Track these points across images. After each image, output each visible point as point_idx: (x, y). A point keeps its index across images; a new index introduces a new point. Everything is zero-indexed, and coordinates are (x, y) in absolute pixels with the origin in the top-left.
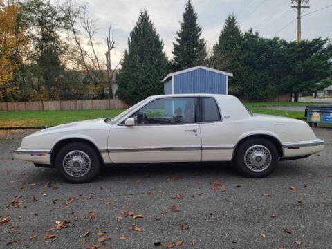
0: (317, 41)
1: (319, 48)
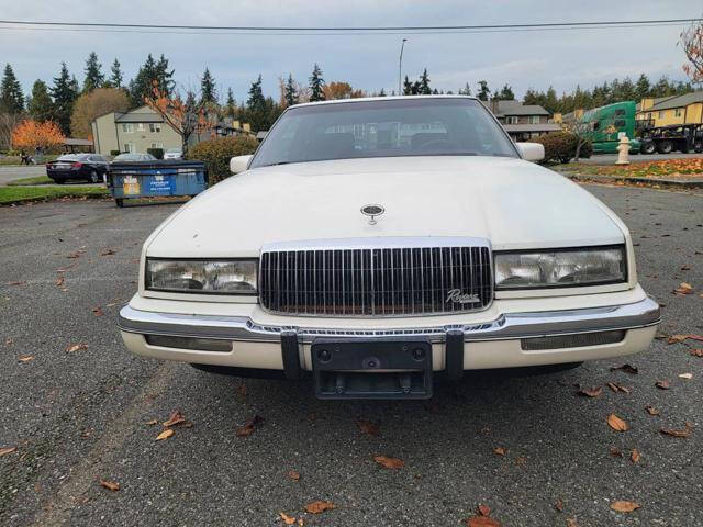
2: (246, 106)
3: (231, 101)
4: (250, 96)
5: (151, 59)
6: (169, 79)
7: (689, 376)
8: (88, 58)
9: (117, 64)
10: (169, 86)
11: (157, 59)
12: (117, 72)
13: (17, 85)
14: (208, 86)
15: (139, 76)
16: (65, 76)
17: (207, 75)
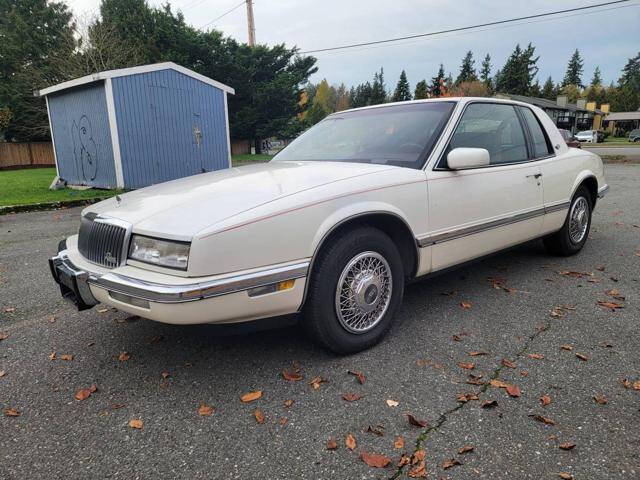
0: (279, 50)
1: (284, 62)
2: (617, 85)
3: (596, 81)
4: (624, 73)
5: (518, 49)
6: (533, 66)
7: (390, 403)
8: (464, 56)
9: (488, 59)
10: (531, 73)
11: (524, 48)
12: (487, 66)
13: (407, 86)
14: (575, 67)
15: (506, 67)
16: (441, 74)
17: (576, 56)
